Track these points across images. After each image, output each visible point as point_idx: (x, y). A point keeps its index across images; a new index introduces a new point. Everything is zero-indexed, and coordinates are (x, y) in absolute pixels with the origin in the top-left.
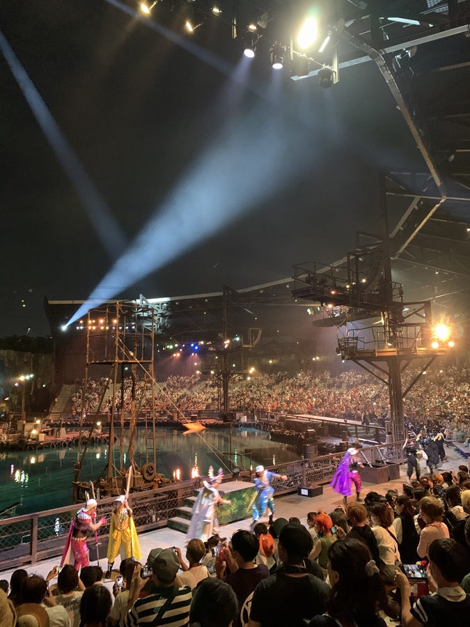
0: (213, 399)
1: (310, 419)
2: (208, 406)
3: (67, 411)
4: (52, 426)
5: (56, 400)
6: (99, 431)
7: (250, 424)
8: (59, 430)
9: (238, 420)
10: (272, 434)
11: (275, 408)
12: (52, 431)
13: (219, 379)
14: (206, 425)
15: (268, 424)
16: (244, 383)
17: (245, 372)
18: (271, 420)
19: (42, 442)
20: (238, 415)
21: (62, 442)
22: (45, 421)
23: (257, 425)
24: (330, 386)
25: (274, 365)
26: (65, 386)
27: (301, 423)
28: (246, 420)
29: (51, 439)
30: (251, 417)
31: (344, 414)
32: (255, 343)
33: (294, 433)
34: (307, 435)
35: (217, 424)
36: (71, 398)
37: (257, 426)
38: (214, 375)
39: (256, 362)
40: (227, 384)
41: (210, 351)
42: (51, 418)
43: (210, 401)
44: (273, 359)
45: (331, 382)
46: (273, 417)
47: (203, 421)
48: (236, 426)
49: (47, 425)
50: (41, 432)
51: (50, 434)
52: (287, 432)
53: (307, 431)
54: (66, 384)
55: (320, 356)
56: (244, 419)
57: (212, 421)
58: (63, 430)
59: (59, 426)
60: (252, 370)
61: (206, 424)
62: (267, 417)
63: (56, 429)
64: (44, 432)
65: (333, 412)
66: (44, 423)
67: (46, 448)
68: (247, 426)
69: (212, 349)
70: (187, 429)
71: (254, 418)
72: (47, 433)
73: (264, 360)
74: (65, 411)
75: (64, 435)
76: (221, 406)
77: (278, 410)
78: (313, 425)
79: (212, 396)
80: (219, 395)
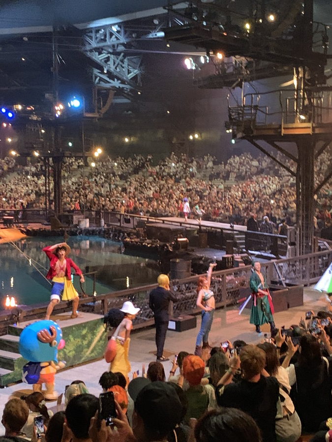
0: (38, 194)
1: (181, 223)
7: (93, 231)
9: (76, 226)
10: (126, 245)
11: (132, 208)
13: (46, 164)
14: (28, 232)
15: (120, 231)
16: (87, 170)
17: (87, 154)
18: (125, 225)
20: (75, 218)
23: (105, 232)
24: (211, 178)
25: (131, 145)
27: (168, 230)
28: (88, 225)
30: (95, 221)
31: (230, 217)
32: (104, 110)
33: (159, 243)
34: (177, 246)
35: (45, 230)
37: (105, 234)
38: (39, 157)
39: (105, 139)
40: (60, 172)
41: (32, 120)
43: (33, 196)
44: (129, 136)
45: (215, 171)
46: (128, 221)
47: (23, 225)
48: (73, 234)
52: (148, 243)
53: (177, 241)
55: (200, 134)
56: (86, 224)
57: (35, 226)
60: (98, 152)
62: (120, 220)
65: (215, 214)
68: (88, 233)
69: (35, 118)
71: (100, 222)
73: (116, 138)
76: (50, 204)
77: (136, 211)
78: (186, 233)
79: (37, 189)
80: (47, 188)
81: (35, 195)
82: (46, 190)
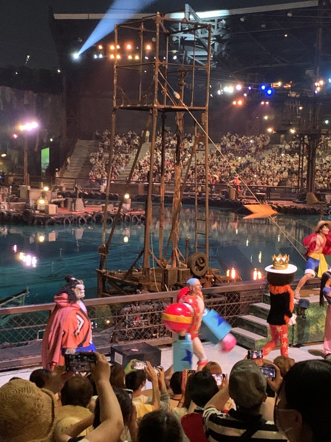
0: (291, 172)
2: (282, 182)
3: (84, 177)
4: (64, 195)
5: (68, 160)
6: (127, 206)
8: (74, 202)
12: (66, 202)
13: (302, 142)
14: (279, 209)
19: (52, 216)
21: (79, 217)
22: (56, 188)
26: (80, 142)
29: (65, 212)
35: (295, 209)
36: (89, 158)
38: (295, 135)
40: (314, 151)
41: (290, 97)
42: (62, 185)
43: (285, 174)
47: (274, 202)
49: (59, 194)
50: (50, 203)
51: (62, 205)
54: (82, 139)
57: (286, 204)
58: (79, 202)
59: (74, 196)
61: (279, 207)
63: (70, 200)
64: (55, 203)
66: (54, 191)
67: (58, 223)
69: (293, 95)
70: (249, 212)
72: (58, 204)
74: (80, 177)
75: (81, 208)
76: (303, 182)
79: (290, 167)
80: (301, 167)
81: (287, 173)
82: (299, 168)
